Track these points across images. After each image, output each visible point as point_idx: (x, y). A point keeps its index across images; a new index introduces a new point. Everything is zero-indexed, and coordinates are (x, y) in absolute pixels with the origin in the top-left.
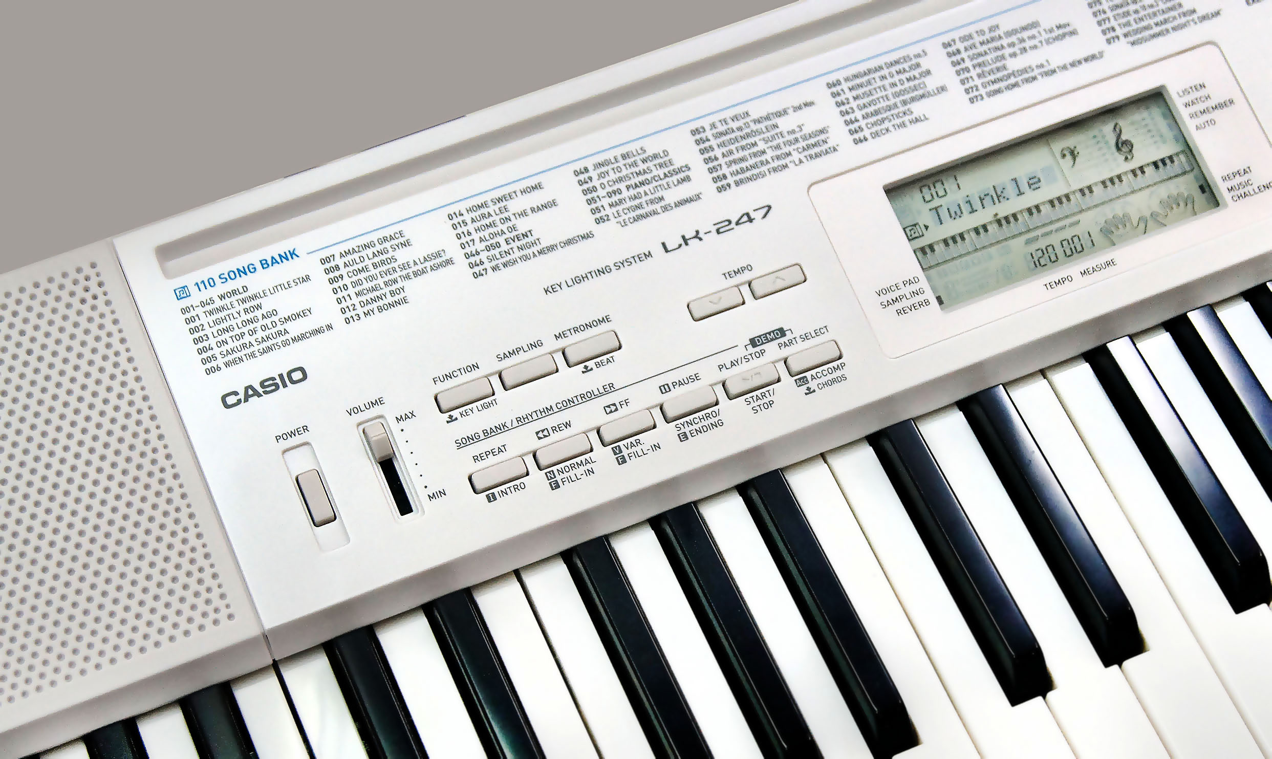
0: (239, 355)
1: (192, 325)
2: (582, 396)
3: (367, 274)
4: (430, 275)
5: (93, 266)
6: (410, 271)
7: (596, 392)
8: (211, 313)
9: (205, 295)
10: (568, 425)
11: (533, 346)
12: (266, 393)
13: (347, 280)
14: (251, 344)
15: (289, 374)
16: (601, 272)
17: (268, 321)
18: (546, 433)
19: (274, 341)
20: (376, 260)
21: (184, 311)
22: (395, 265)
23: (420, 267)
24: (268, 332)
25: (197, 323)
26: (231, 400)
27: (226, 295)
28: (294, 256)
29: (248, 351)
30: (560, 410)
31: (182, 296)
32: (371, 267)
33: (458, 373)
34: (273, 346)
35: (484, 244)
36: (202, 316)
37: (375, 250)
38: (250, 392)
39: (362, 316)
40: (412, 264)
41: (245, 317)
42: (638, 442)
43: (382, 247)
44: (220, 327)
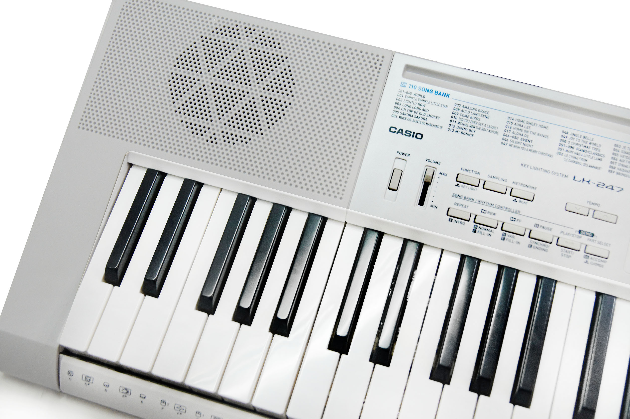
0: (406, 117)
1: (399, 97)
2: (507, 208)
3: (467, 118)
4: (487, 133)
5: (383, 57)
6: (482, 127)
7: (512, 210)
8: (408, 97)
9: (410, 90)
10: (494, 214)
11: (503, 180)
12: (405, 135)
13: (458, 116)
14: (412, 116)
15: (417, 134)
16: (545, 171)
17: (423, 112)
18: (485, 212)
20: (474, 116)
21: (400, 91)
22: (478, 122)
23: (486, 128)
24: (420, 116)
25: (401, 98)
26: (393, 130)
27: (417, 94)
28: (448, 96)
30: (496, 207)
31: (403, 86)
32: (470, 117)
33: (471, 172)
34: (419, 121)
35: (513, 135)
36: (404, 96)
37: (475, 112)
38: (401, 131)
39: (455, 131)
40: (484, 125)
41: (417, 106)
42: (513, 237)
43: (478, 113)
44: (407, 104)
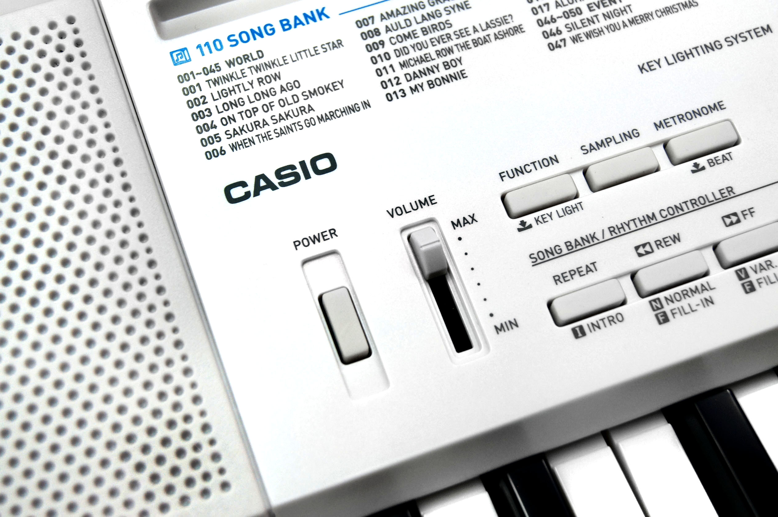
0: (249, 135)
1: (191, 97)
2: (693, 202)
3: (415, 41)
4: (494, 44)
5: (71, 20)
6: (469, 39)
7: (711, 198)
8: (216, 82)
9: (209, 60)
10: (676, 239)
11: (627, 136)
12: (283, 184)
13: (389, 48)
14: (265, 123)
15: (314, 161)
16: (710, 48)
17: (288, 95)
18: (648, 248)
19: (295, 120)
20: (426, 24)
21: (183, 78)
22: (450, 31)
23: (481, 34)
24: (287, 108)
25: (198, 94)
26: (237, 193)
27: (235, 60)
28: (323, 17)
29: (262, 131)
30: (665, 219)
31: (180, 60)
32: (419, 33)
33: (532, 167)
34: (293, 126)
35: (560, 11)
36: (204, 85)
37: (424, 12)
38: (263, 183)
39: (408, 91)
40: (471, 30)
41: (258, 88)
42: (769, 264)
43: (433, 9)
44: (227, 100)
